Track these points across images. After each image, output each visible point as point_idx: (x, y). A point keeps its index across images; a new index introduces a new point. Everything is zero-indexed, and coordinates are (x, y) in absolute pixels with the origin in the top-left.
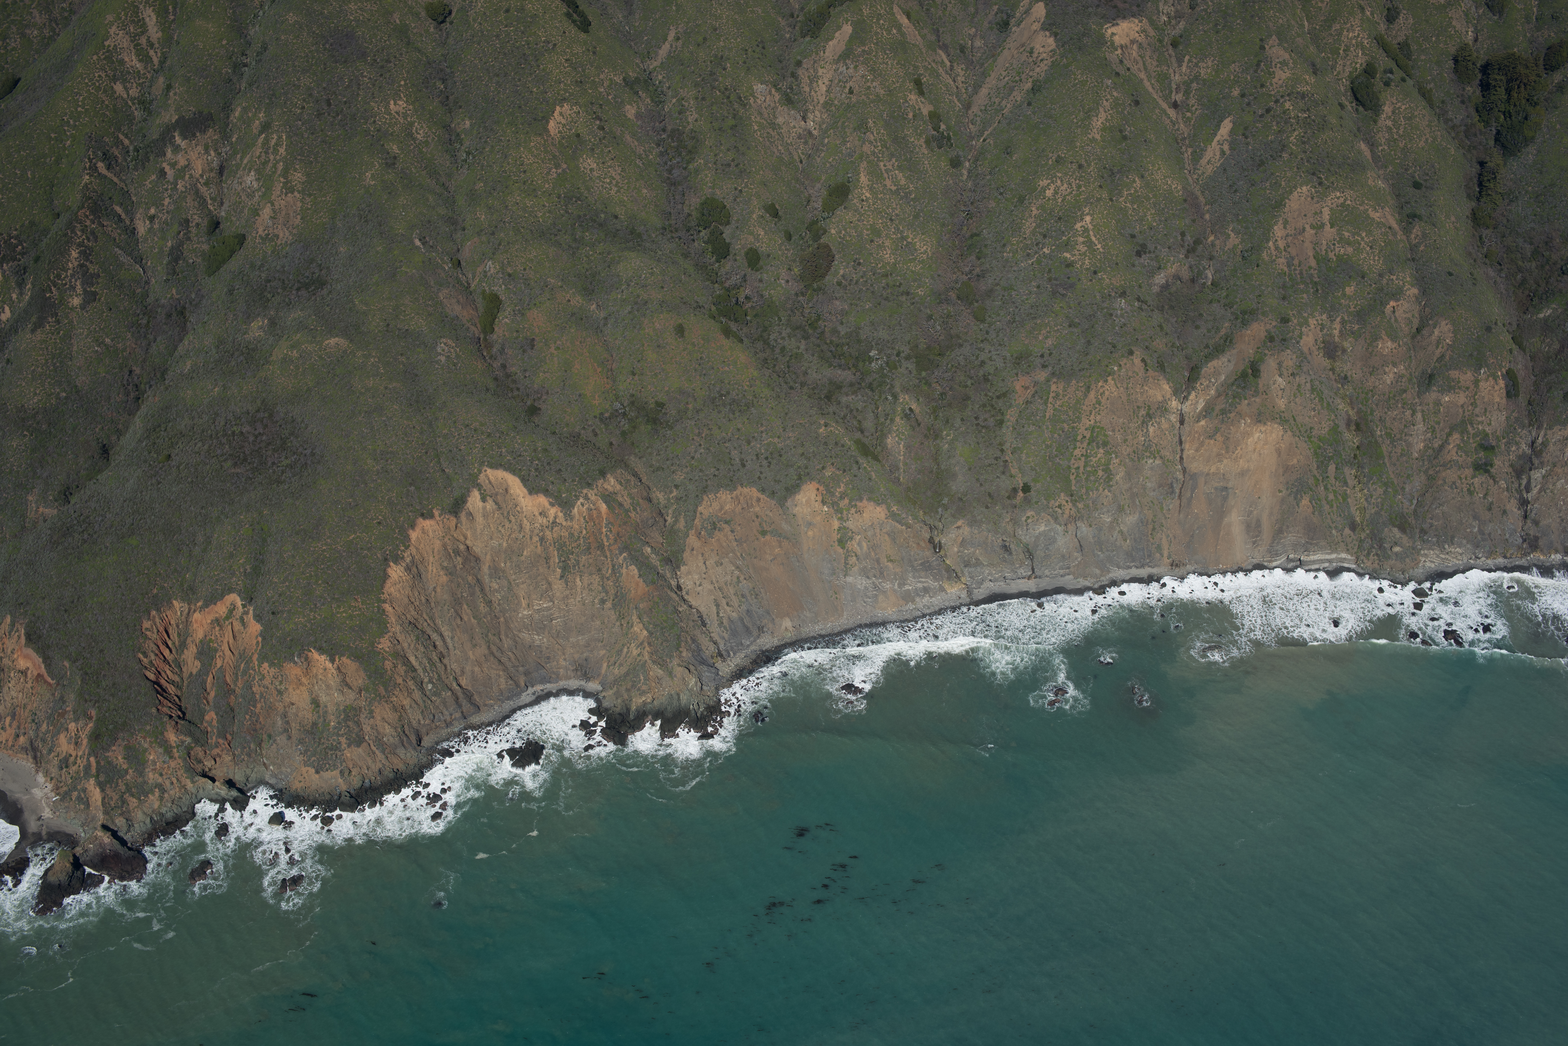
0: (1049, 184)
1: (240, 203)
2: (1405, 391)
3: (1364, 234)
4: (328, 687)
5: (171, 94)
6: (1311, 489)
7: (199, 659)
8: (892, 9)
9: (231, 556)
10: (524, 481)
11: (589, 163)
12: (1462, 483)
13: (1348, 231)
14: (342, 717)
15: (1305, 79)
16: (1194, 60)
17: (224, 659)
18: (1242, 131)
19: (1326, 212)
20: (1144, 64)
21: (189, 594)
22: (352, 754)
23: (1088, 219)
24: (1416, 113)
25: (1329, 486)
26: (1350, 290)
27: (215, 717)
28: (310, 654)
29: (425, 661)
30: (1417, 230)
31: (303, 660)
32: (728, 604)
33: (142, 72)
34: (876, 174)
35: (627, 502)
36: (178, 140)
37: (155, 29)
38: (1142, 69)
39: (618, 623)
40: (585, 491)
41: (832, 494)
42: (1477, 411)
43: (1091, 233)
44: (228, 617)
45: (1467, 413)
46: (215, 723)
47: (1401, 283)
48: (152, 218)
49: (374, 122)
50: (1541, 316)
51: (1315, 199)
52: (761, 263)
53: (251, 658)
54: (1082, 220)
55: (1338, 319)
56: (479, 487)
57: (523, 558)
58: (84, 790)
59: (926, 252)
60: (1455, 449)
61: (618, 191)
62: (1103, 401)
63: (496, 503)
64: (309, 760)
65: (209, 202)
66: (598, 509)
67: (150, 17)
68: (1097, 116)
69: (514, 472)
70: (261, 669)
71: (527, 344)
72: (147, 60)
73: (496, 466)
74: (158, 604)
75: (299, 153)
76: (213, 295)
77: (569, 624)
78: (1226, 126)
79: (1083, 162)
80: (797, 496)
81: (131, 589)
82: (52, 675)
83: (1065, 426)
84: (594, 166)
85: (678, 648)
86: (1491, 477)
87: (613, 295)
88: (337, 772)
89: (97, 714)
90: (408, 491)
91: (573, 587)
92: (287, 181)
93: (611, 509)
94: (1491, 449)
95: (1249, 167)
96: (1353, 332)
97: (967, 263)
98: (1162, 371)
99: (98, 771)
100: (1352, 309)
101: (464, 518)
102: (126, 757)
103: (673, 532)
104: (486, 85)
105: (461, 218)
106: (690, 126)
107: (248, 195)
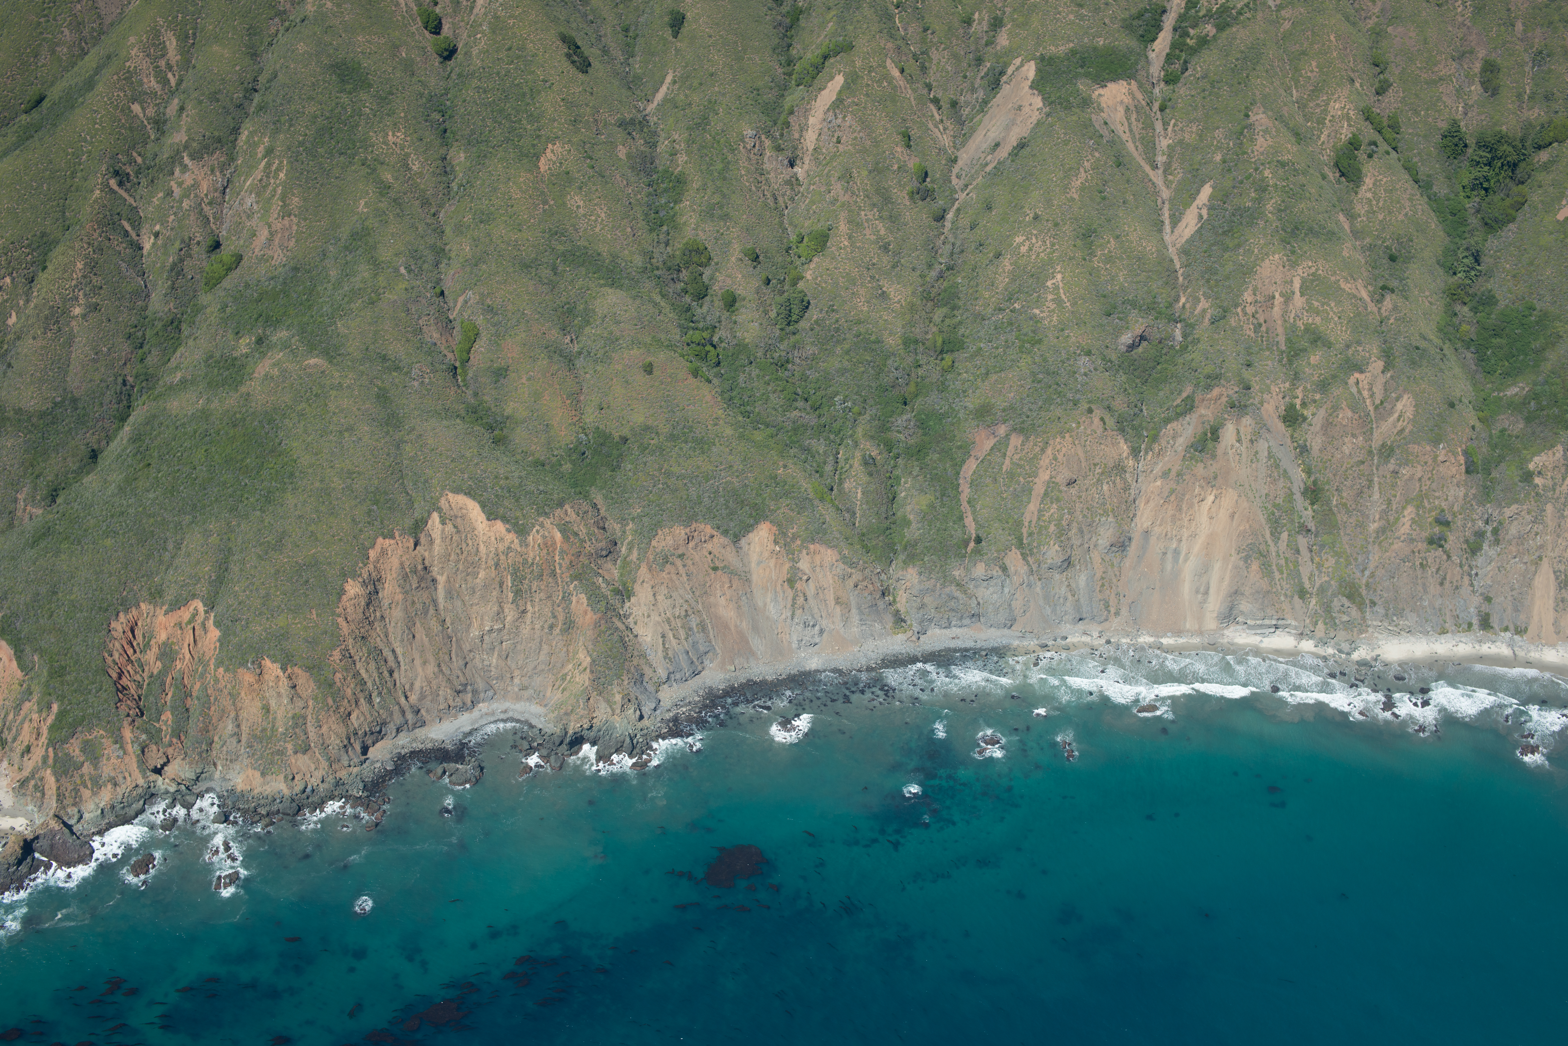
0: (1024, 241)
1: (240, 223)
2: (1363, 463)
3: (1333, 305)
4: (279, 694)
5: (184, 115)
6: (1262, 555)
7: (160, 660)
8: (885, 62)
9: (198, 562)
10: (483, 506)
11: (575, 201)
12: (1415, 557)
13: (1317, 301)
14: (290, 724)
15: (1286, 148)
16: (1180, 124)
17: (184, 662)
18: (1221, 196)
19: (1297, 281)
20: (1129, 126)
21: (156, 597)
22: (297, 760)
23: (1059, 277)
24: (1398, 187)
25: (1281, 552)
26: (1315, 359)
27: (170, 717)
28: (263, 662)
29: (375, 675)
30: (1388, 302)
31: (256, 667)
32: (674, 636)
33: (159, 93)
34: (855, 224)
35: (583, 531)
36: (187, 160)
37: (175, 53)
38: (1127, 131)
39: (565, 649)
40: (541, 519)
41: (785, 534)
42: (1434, 486)
43: (1061, 291)
44: (189, 622)
45: (1424, 488)
46: (170, 722)
47: (1367, 354)
48: (157, 235)
50: (1508, 393)
51: (1287, 267)
52: (737, 304)
53: (208, 661)
54: (1053, 277)
55: (1301, 388)
56: (439, 510)
57: (478, 581)
58: (42, 779)
59: (899, 302)
60: (1410, 523)
61: (602, 229)
62: (1060, 457)
63: (455, 527)
64: (256, 763)
65: (212, 220)
66: (553, 537)
67: (171, 41)
68: (1076, 176)
69: (473, 497)
70: (217, 673)
71: (500, 373)
72: (165, 82)
73: (457, 490)
74: (126, 605)
75: (298, 178)
76: (208, 310)
77: (519, 647)
78: (1206, 191)
79: (1059, 220)
80: (750, 535)
81: (102, 590)
82: (22, 667)
83: (1021, 479)
84: (581, 203)
85: (619, 677)
86: (1445, 552)
87: (587, 330)
88: (281, 777)
89: (59, 707)
90: (370, 511)
91: (524, 612)
92: (285, 205)
93: (566, 538)
94: (1447, 524)
95: (1224, 233)
96: (1315, 401)
97: (939, 314)
98: (1122, 430)
99: (55, 762)
100: (1316, 378)
101: (423, 540)
102: (83, 750)
103: (626, 563)
104: (483, 120)
105: (448, 248)
106: (680, 168)
107: (248, 217)
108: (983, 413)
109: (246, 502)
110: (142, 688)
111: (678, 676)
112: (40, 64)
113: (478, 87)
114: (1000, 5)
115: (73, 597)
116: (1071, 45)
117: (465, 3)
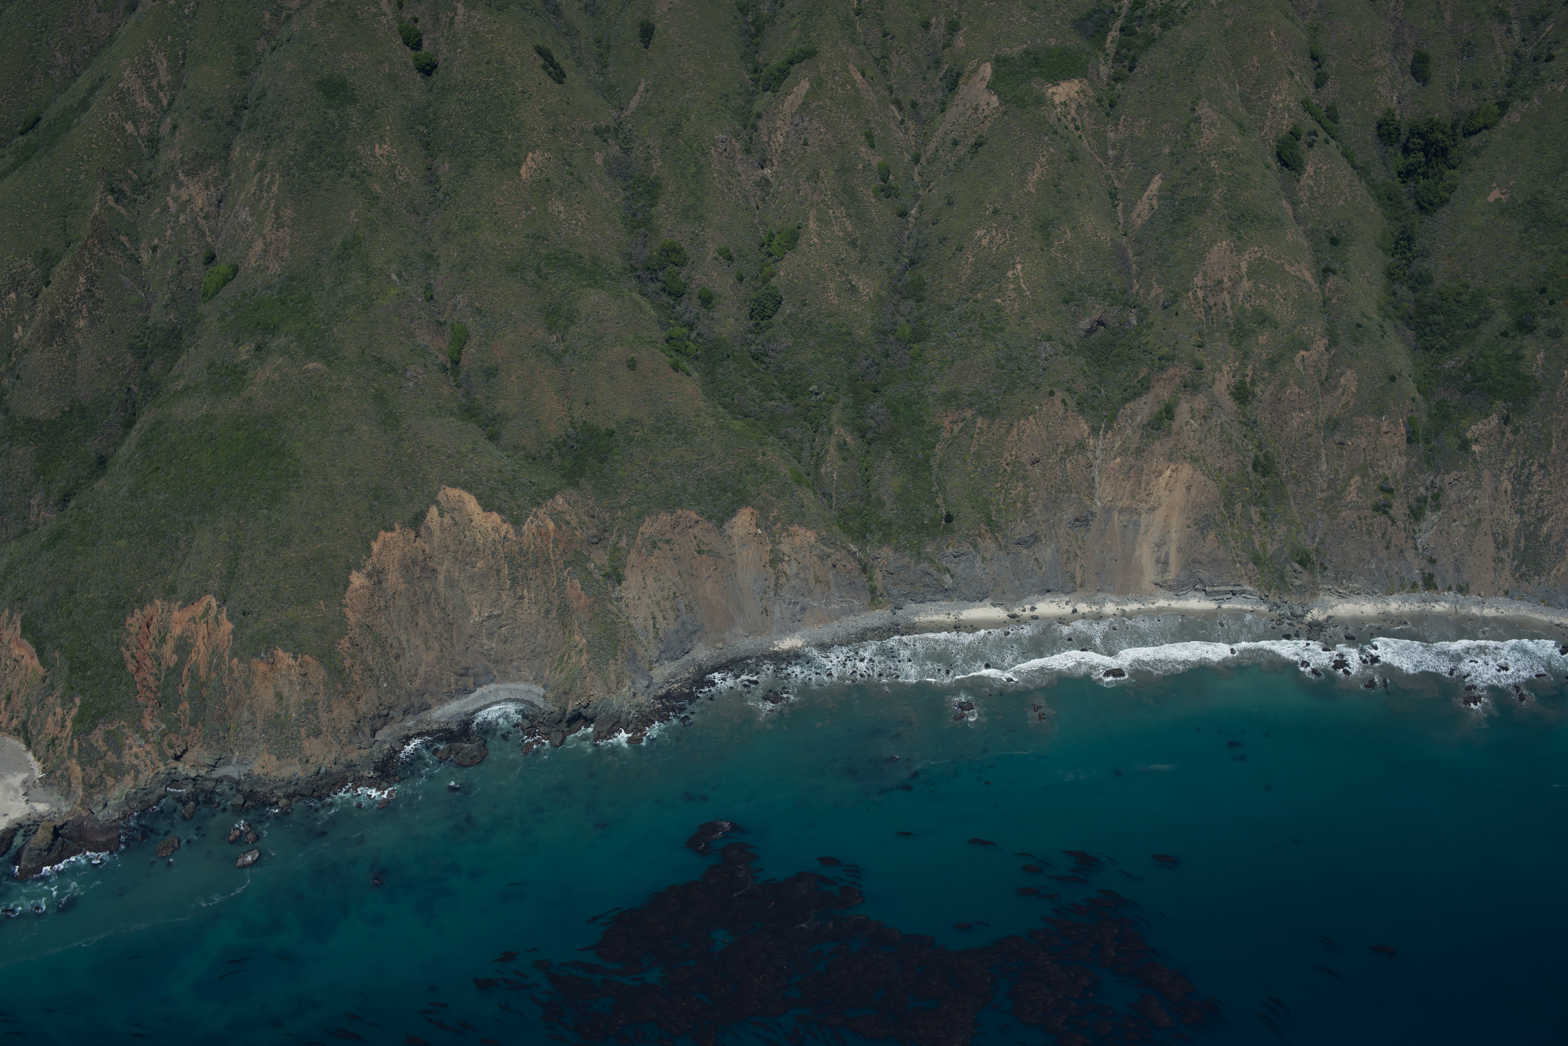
0: (985, 234)
1: (235, 236)
2: (1311, 435)
3: (1279, 287)
4: (291, 682)
5: (177, 134)
6: (1218, 525)
7: (176, 653)
8: (847, 66)
9: (210, 559)
10: (479, 498)
11: (556, 206)
12: (1361, 523)
13: (1263, 284)
14: (303, 709)
15: (1231, 139)
16: (1129, 120)
17: (199, 654)
18: (1170, 187)
19: (1244, 267)
20: (1082, 122)
21: (170, 593)
22: (311, 744)
23: (1019, 267)
24: (1337, 173)
25: (1235, 522)
26: (1262, 339)
27: (188, 706)
28: (275, 652)
29: (382, 661)
30: (1331, 284)
31: (269, 656)
32: (664, 617)
33: (152, 112)
34: (824, 221)
35: (574, 521)
36: (181, 176)
37: (166, 73)
38: (1080, 127)
39: (561, 632)
40: (535, 510)
41: (767, 518)
42: (1378, 455)
43: (1022, 281)
44: (203, 617)
45: (1368, 458)
46: (188, 712)
47: (1312, 333)
49: (361, 164)
50: (1446, 366)
51: (1234, 253)
52: (714, 302)
53: (223, 653)
54: (1014, 268)
55: (1250, 367)
56: (437, 503)
57: (476, 570)
58: (67, 769)
59: (868, 294)
60: (1356, 491)
61: (583, 232)
62: (1024, 438)
63: (453, 519)
64: (272, 748)
65: (208, 233)
66: (546, 527)
67: (161, 62)
68: (1033, 171)
69: (470, 491)
70: (232, 664)
71: (491, 373)
72: (157, 101)
73: (454, 485)
74: (141, 602)
75: (290, 192)
76: (207, 320)
77: (517, 632)
78: (1156, 183)
79: (1018, 214)
80: (734, 520)
81: (118, 588)
82: (43, 664)
83: (989, 460)
84: (562, 208)
85: (614, 656)
86: (1390, 517)
87: (572, 329)
88: (296, 760)
89: (81, 700)
90: (372, 506)
91: (521, 598)
92: (278, 216)
93: (558, 527)
94: (1390, 491)
95: (1174, 221)
96: (1264, 379)
97: (907, 306)
98: (1081, 411)
99: (80, 751)
100: (1264, 357)
101: (423, 532)
102: (106, 740)
103: (616, 549)
104: (465, 132)
105: (436, 254)
106: (655, 173)
107: (243, 229)
108: (951, 398)
109: (253, 501)
110: (159, 680)
111: (669, 655)
112: (34, 87)
113: (460, 100)
114: (956, 9)
115: (90, 596)
116: (1025, 46)
117: (444, 19)
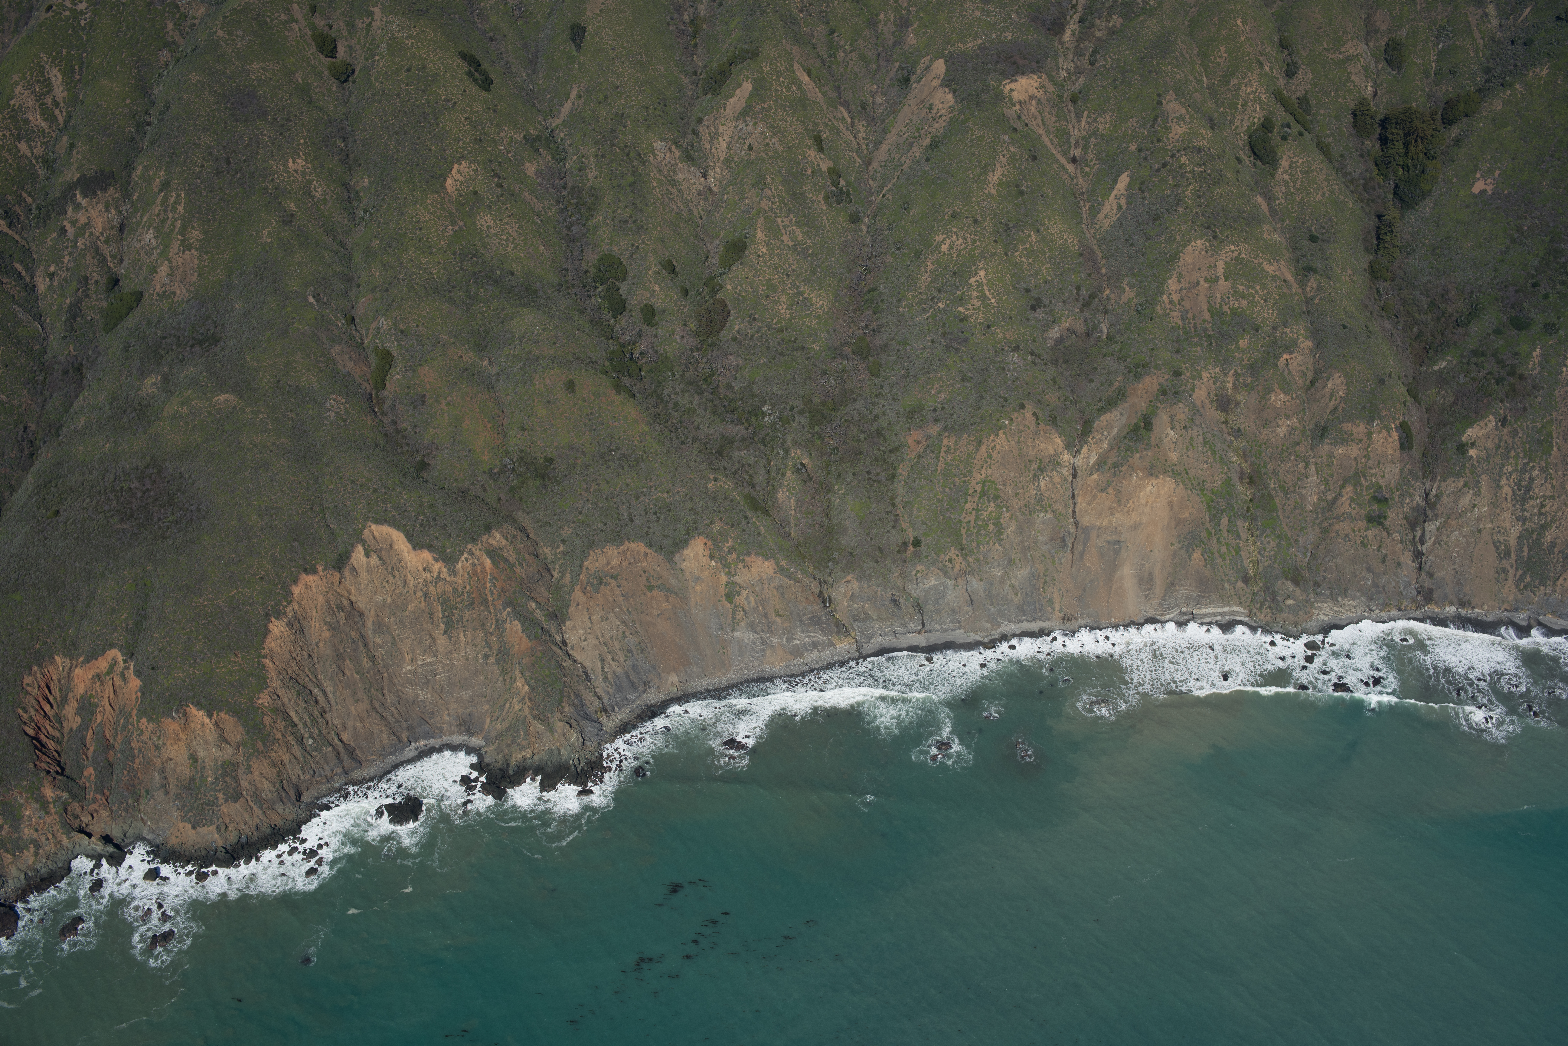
0: (944, 239)
1: (139, 260)
2: (1298, 444)
3: (1258, 288)
4: (206, 742)
5: (74, 153)
6: (1203, 542)
7: (80, 714)
8: (792, 66)
9: (114, 611)
10: (409, 536)
12: (1355, 536)
13: (1242, 285)
14: (220, 772)
15: (1201, 134)
16: (1093, 116)
17: (104, 715)
18: (1139, 185)
19: (1221, 266)
20: (1043, 120)
21: (71, 649)
22: (229, 809)
23: (982, 273)
24: (1313, 167)
25: (1222, 539)
26: (1243, 343)
27: (93, 772)
28: (188, 709)
29: (306, 716)
30: (1312, 283)
31: (181, 715)
32: (613, 659)
33: (47, 131)
34: (773, 230)
35: (512, 557)
36: (79, 198)
37: (61, 89)
38: (1041, 124)
39: (501, 679)
40: (469, 546)
41: (720, 549)
42: (1370, 463)
43: (985, 288)
44: (108, 673)
45: (1360, 466)
46: (93, 778)
47: (1295, 336)
48: (52, 276)
49: (273, 180)
50: (1436, 368)
51: (1210, 253)
52: (657, 318)
53: (130, 713)
54: (976, 274)
55: (1232, 372)
56: (363, 542)
57: (407, 613)
59: (822, 307)
60: (1348, 501)
61: (515, 248)
62: (994, 455)
63: (380, 558)
64: (186, 815)
65: (109, 259)
66: (482, 565)
67: (56, 77)
68: (993, 171)
69: (398, 527)
70: (140, 724)
71: (418, 400)
72: (52, 119)
73: (381, 521)
74: (40, 659)
75: (197, 211)
76: (110, 351)
77: (453, 680)
78: (1123, 181)
79: (979, 217)
80: (685, 551)
81: (13, 645)
83: (957, 480)
84: (491, 223)
85: (559, 704)
86: (1385, 529)
87: (505, 351)
88: (214, 827)
90: (291, 547)
91: (457, 642)
92: (185, 239)
93: (496, 564)
94: (1385, 501)
95: (1145, 222)
96: (1246, 385)
97: (863, 318)
98: (1055, 424)
100: (1245, 362)
101: (348, 573)
103: (559, 586)
104: (386, 143)
105: (356, 275)
106: (590, 183)
107: (147, 253)
110: (61, 745)
111: (619, 700)
113: (379, 110)
114: (905, 5)
116: (980, 41)
117: (360, 26)
